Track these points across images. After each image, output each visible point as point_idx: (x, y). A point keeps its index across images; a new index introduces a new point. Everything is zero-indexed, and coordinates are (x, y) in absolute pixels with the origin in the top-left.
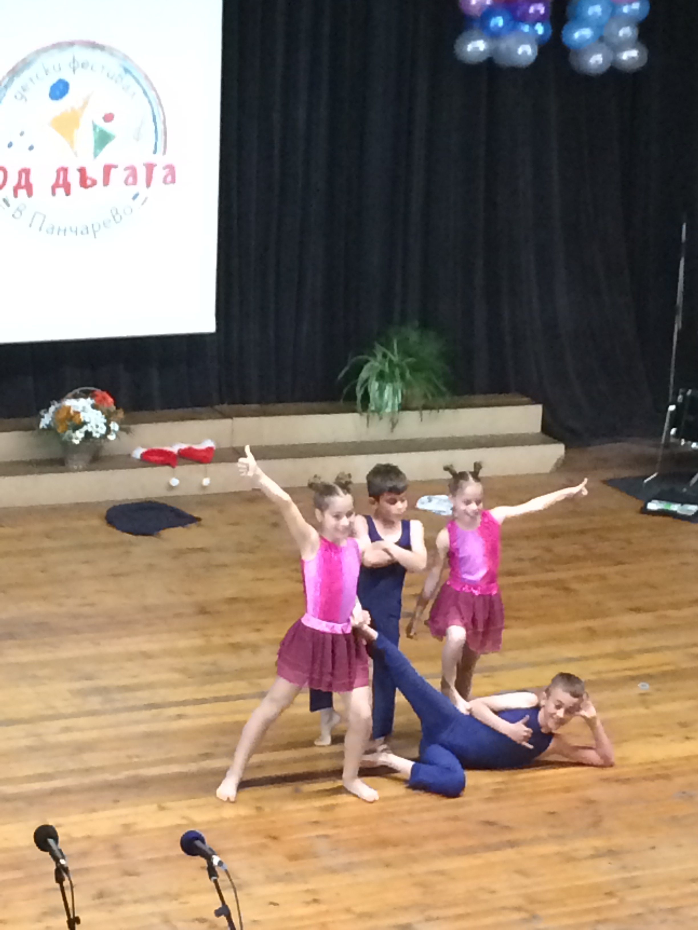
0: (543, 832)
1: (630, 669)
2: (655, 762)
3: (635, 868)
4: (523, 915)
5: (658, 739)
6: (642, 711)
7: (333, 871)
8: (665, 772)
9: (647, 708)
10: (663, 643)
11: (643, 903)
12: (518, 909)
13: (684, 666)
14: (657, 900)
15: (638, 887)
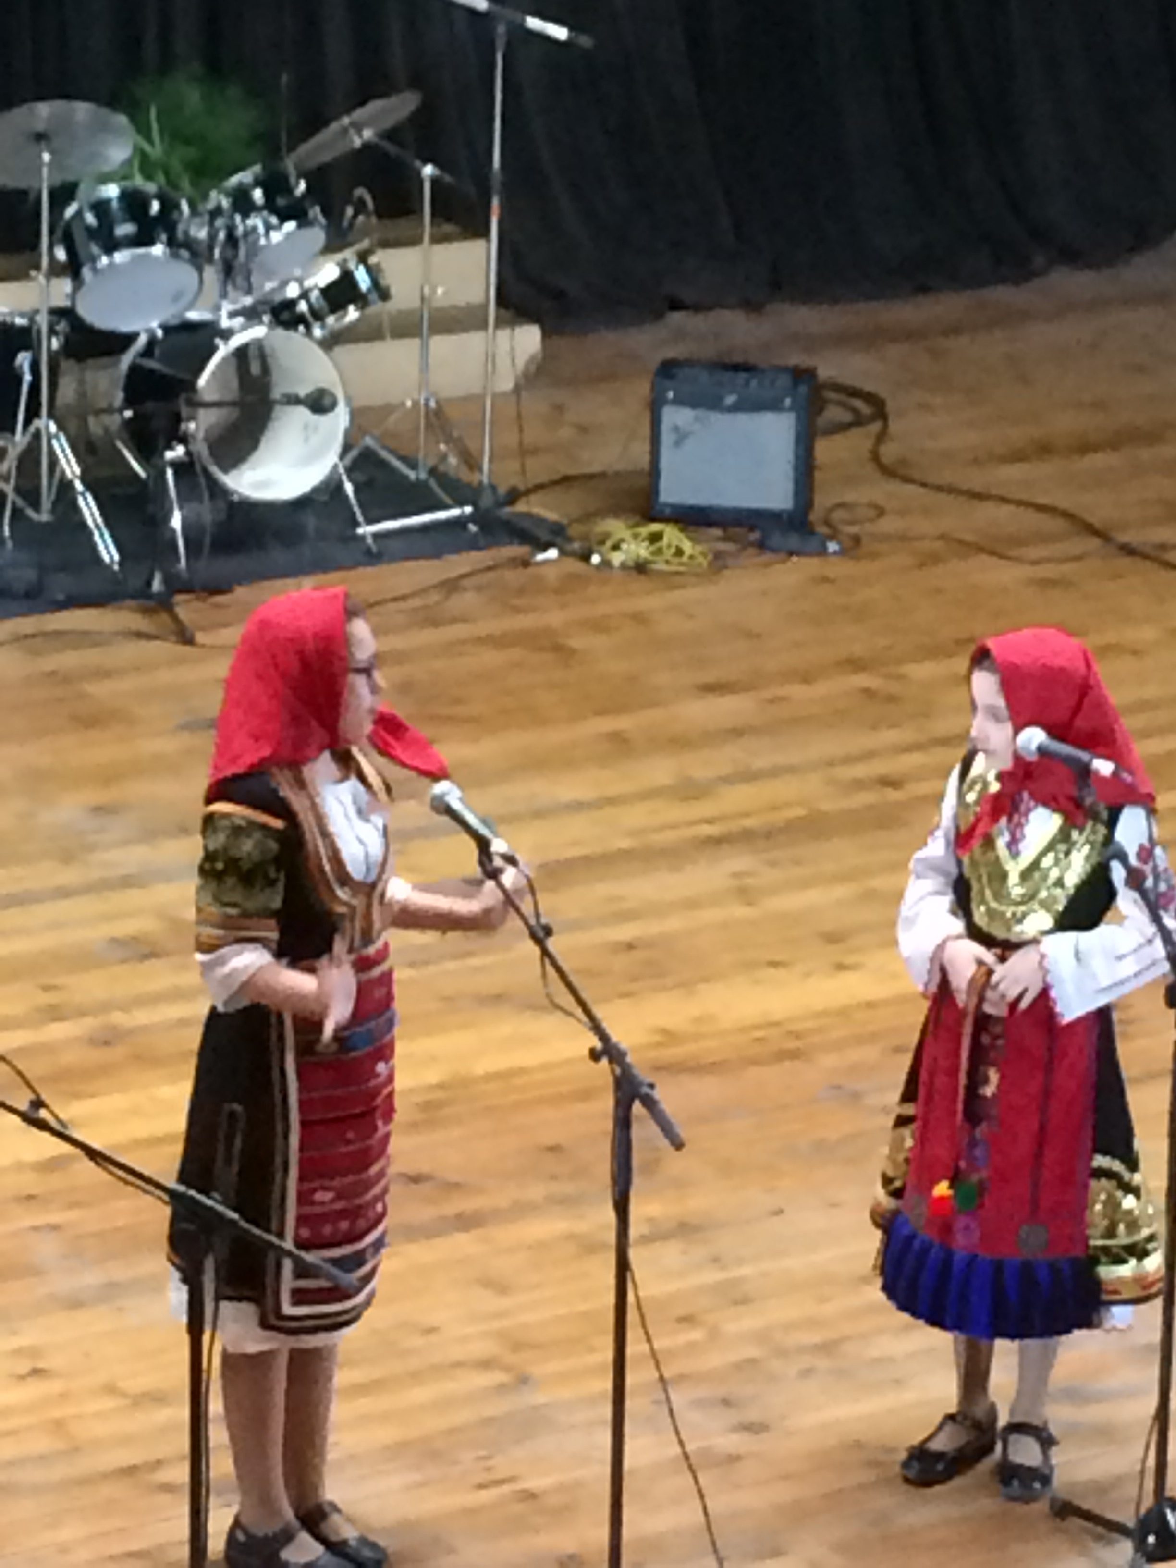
0: (536, 1192)
1: (709, 821)
2: (776, 1024)
3: (740, 1261)
4: (498, 1377)
5: (781, 973)
6: (741, 911)
7: (74, 1303)
8: (792, 1044)
9: (750, 904)
10: (779, 759)
11: (762, 1337)
12: (486, 1364)
13: (827, 806)
14: (790, 1327)
15: (744, 1301)
